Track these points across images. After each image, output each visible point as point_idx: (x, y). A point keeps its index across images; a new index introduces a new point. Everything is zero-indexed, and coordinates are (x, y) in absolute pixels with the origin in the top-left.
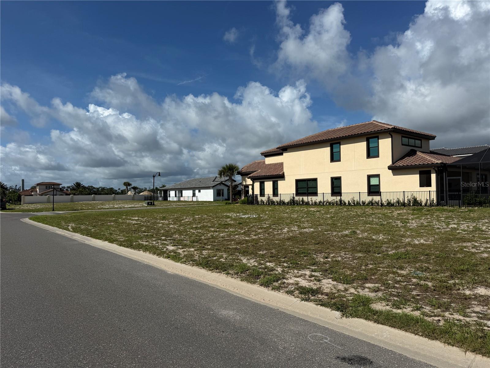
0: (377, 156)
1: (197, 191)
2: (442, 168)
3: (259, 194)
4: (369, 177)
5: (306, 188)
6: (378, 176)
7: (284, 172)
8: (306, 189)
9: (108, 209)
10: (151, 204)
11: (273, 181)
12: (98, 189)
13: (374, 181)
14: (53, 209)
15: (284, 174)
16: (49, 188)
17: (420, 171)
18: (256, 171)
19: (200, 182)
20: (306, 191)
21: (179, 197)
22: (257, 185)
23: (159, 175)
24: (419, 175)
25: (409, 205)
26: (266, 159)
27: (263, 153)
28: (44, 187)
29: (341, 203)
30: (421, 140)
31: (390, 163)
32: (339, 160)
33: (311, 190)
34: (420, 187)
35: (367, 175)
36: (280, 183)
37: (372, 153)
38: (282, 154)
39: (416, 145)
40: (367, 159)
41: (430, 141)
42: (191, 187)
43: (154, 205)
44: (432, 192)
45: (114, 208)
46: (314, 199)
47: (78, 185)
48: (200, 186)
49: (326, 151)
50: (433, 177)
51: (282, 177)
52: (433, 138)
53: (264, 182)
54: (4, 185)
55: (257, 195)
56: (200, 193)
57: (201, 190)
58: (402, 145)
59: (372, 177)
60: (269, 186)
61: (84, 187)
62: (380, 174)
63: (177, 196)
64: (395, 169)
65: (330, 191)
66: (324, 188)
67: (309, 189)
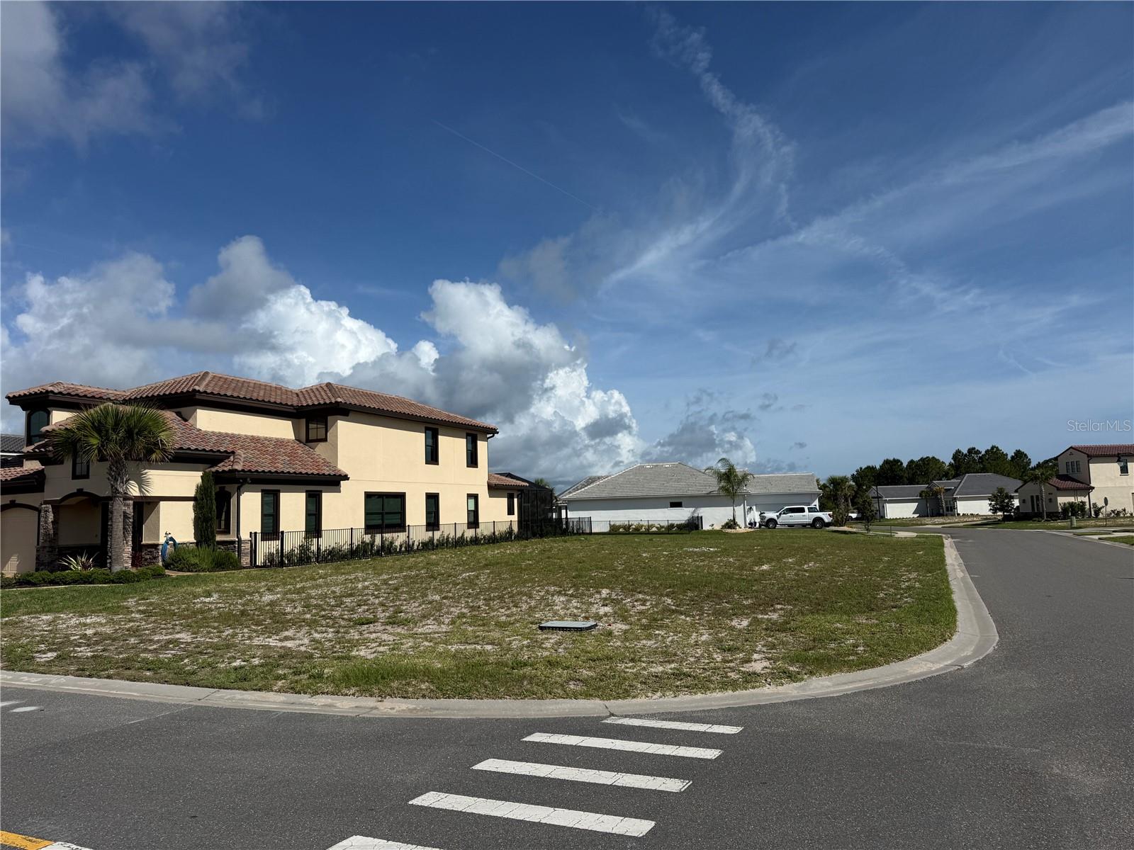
3: (259, 530)
4: (467, 497)
5: (379, 513)
6: (475, 496)
11: (307, 492)
15: (340, 473)
17: (508, 494)
24: (506, 499)
31: (486, 478)
32: (438, 463)
33: (389, 520)
34: (507, 515)
35: (467, 494)
36: (327, 498)
40: (467, 467)
46: (399, 539)
50: (516, 501)
51: (336, 481)
55: (256, 533)
59: (470, 497)
60: (293, 505)
62: (478, 494)
65: (424, 523)
66: (416, 514)
67: (386, 516)
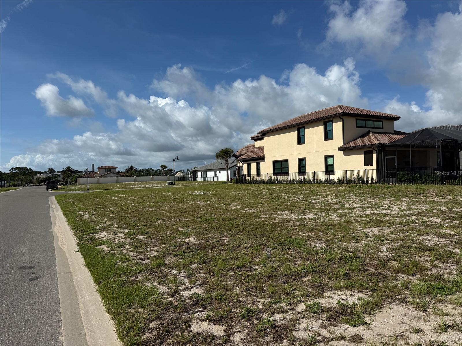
0: (332, 139)
1: (218, 172)
2: (380, 148)
3: (247, 174)
4: (326, 158)
5: (280, 168)
6: (332, 156)
7: (264, 155)
8: (280, 170)
9: (135, 188)
10: (172, 184)
11: (256, 162)
12: (156, 171)
13: (330, 162)
14: (88, 189)
15: (264, 156)
16: (108, 171)
17: (364, 151)
18: (245, 154)
19: (222, 164)
20: (280, 171)
21: (204, 178)
22: (245, 166)
23: (178, 159)
24: (363, 155)
25: (355, 182)
26: (255, 142)
27: (252, 137)
28: (104, 170)
29: (306, 182)
30: (382, 122)
31: (341, 144)
32: (304, 143)
34: (364, 166)
35: (325, 156)
36: (262, 164)
37: (328, 136)
38: (262, 139)
39: (375, 127)
40: (324, 141)
41: (394, 121)
42: (213, 168)
43: (174, 184)
44: (368, 170)
45: (140, 187)
46: (286, 178)
47: (132, 168)
48: (220, 168)
49: (294, 135)
50: (375, 156)
51: (263, 159)
52: (397, 118)
53: (250, 163)
54: (72, 169)
56: (220, 174)
57: (221, 171)
58: (357, 127)
59: (329, 157)
60: (254, 166)
61: (136, 170)
62: (334, 155)
63: (203, 176)
64: (346, 150)
65: (297, 171)
66: (293, 168)
67: (283, 169)
